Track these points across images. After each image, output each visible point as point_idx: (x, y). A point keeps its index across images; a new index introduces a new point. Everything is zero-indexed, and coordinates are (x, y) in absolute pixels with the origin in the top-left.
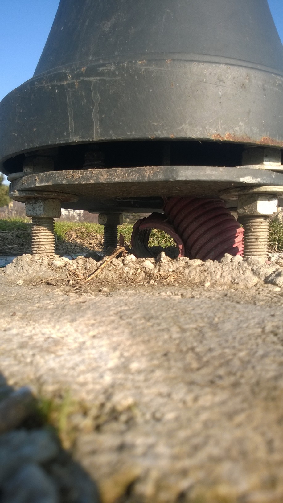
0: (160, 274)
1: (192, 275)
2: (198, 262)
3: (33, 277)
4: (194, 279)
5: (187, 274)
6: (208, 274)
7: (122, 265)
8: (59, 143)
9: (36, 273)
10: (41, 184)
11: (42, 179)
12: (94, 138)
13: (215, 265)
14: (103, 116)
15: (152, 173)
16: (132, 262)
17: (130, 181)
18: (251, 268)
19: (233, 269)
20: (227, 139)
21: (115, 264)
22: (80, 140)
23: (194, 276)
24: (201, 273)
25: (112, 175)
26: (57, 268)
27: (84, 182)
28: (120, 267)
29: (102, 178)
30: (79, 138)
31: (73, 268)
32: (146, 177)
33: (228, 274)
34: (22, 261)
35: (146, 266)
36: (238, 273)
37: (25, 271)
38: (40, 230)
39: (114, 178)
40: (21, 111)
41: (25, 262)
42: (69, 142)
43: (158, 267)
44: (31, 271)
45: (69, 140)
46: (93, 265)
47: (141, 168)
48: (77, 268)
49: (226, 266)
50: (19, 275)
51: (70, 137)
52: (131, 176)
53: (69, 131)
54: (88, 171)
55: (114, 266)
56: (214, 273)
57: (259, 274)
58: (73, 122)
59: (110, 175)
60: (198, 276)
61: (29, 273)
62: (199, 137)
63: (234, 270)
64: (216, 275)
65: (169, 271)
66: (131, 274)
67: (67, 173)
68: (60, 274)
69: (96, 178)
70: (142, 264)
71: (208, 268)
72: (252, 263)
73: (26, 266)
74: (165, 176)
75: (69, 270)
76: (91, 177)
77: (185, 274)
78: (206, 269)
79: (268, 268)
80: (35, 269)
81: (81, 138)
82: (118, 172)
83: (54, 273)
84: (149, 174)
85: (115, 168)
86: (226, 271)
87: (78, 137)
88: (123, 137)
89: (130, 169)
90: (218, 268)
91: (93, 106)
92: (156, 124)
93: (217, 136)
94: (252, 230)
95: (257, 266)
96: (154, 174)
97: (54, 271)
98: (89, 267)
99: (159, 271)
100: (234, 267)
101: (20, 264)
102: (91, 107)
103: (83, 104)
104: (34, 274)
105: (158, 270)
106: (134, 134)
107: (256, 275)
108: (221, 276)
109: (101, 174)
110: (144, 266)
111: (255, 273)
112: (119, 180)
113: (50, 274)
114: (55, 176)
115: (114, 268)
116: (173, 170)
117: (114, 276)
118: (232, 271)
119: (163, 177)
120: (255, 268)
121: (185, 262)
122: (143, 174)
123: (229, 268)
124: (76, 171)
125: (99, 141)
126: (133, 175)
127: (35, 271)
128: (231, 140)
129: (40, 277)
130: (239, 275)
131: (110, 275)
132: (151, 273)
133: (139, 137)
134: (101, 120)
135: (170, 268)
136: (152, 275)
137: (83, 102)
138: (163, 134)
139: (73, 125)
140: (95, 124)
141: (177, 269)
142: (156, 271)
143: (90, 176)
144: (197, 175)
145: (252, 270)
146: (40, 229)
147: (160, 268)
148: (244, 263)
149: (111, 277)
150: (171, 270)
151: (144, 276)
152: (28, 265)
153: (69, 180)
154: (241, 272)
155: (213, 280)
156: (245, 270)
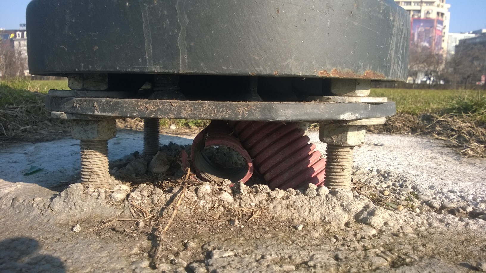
0: (241, 210)
1: (278, 210)
2: (281, 193)
3: (89, 215)
4: (281, 216)
5: (272, 209)
6: (295, 209)
7: (196, 198)
8: (132, 70)
9: (93, 210)
10: (102, 113)
11: (103, 107)
12: (180, 70)
13: (301, 199)
14: (192, 44)
15: (246, 111)
16: (208, 194)
17: (220, 118)
18: (340, 203)
19: (321, 204)
20: (333, 75)
21: (188, 197)
22: (162, 71)
23: (280, 212)
24: (288, 208)
25: (197, 109)
26: (118, 202)
27: (161, 116)
28: (194, 200)
29: (184, 112)
30: (160, 68)
31: (137, 202)
32: (239, 114)
33: (316, 210)
34: (74, 196)
35: (224, 200)
36: (327, 210)
37: (78, 207)
38: (92, 155)
39: (200, 114)
40: (74, 21)
41: (77, 196)
42: (146, 71)
43: (238, 201)
44: (86, 207)
45: (146, 69)
46: (162, 198)
47: (233, 104)
48: (142, 202)
49: (313, 200)
50: (71, 213)
51: (147, 66)
52: (222, 112)
53: (146, 58)
54: (166, 103)
55: (187, 200)
56: (302, 208)
57: (350, 211)
58: (151, 47)
59: (195, 109)
60: (284, 211)
61: (83, 211)
62: (305, 74)
63: (323, 205)
64: (304, 212)
65: (251, 206)
66: (208, 209)
67: (139, 103)
68: (123, 210)
69: (176, 112)
70: (219, 196)
71: (295, 202)
72: (342, 199)
73: (79, 201)
74: (262, 115)
75: (133, 205)
76: (171, 110)
77: (270, 210)
78: (292, 203)
79: (359, 204)
80: (90, 204)
81: (162, 68)
82: (205, 106)
83: (115, 209)
84: (243, 111)
85: (200, 101)
86: (314, 206)
87: (158, 67)
88: (218, 71)
89: (219, 104)
90: (305, 202)
91: (179, 29)
92: (257, 58)
93: (323, 72)
94: (339, 160)
95: (346, 201)
96: (250, 112)
97: (114, 206)
98: (158, 202)
99: (240, 205)
100: (322, 201)
101: (71, 200)
102: (176, 31)
103: (164, 26)
104: (90, 211)
105: (238, 204)
106: (230, 69)
107: (346, 212)
108: (309, 212)
109: (183, 107)
110: (222, 199)
111: (345, 209)
112: (206, 116)
113: (111, 211)
114: (123, 106)
115: (187, 202)
116: (272, 108)
117: (188, 212)
118: (320, 207)
119: (260, 116)
120: (344, 204)
121: (267, 193)
122: (235, 111)
123: (317, 203)
124: (151, 102)
125: (186, 73)
126: (223, 111)
127: (91, 207)
128: (337, 76)
129: (98, 215)
130: (328, 211)
131: (183, 211)
132: (231, 209)
133: (237, 73)
134: (189, 49)
135: (252, 202)
136: (233, 210)
137: (165, 23)
138: (265, 70)
139: (152, 51)
140: (181, 53)
141: (260, 203)
142: (237, 206)
143: (168, 109)
144: (297, 115)
145: (342, 205)
146: (92, 153)
147: (240, 202)
148: (333, 197)
149: (185, 213)
150: (253, 204)
151: (223, 211)
152: (82, 200)
153: (141, 112)
154: (331, 207)
155: (301, 217)
156: (335, 206)
